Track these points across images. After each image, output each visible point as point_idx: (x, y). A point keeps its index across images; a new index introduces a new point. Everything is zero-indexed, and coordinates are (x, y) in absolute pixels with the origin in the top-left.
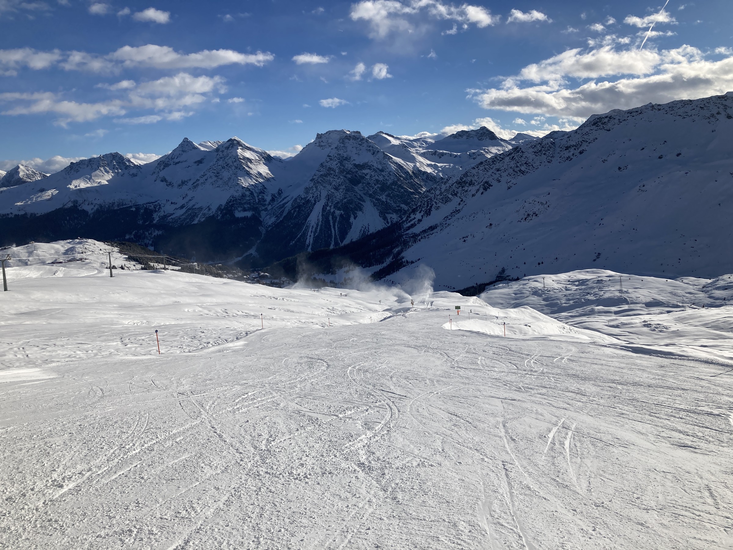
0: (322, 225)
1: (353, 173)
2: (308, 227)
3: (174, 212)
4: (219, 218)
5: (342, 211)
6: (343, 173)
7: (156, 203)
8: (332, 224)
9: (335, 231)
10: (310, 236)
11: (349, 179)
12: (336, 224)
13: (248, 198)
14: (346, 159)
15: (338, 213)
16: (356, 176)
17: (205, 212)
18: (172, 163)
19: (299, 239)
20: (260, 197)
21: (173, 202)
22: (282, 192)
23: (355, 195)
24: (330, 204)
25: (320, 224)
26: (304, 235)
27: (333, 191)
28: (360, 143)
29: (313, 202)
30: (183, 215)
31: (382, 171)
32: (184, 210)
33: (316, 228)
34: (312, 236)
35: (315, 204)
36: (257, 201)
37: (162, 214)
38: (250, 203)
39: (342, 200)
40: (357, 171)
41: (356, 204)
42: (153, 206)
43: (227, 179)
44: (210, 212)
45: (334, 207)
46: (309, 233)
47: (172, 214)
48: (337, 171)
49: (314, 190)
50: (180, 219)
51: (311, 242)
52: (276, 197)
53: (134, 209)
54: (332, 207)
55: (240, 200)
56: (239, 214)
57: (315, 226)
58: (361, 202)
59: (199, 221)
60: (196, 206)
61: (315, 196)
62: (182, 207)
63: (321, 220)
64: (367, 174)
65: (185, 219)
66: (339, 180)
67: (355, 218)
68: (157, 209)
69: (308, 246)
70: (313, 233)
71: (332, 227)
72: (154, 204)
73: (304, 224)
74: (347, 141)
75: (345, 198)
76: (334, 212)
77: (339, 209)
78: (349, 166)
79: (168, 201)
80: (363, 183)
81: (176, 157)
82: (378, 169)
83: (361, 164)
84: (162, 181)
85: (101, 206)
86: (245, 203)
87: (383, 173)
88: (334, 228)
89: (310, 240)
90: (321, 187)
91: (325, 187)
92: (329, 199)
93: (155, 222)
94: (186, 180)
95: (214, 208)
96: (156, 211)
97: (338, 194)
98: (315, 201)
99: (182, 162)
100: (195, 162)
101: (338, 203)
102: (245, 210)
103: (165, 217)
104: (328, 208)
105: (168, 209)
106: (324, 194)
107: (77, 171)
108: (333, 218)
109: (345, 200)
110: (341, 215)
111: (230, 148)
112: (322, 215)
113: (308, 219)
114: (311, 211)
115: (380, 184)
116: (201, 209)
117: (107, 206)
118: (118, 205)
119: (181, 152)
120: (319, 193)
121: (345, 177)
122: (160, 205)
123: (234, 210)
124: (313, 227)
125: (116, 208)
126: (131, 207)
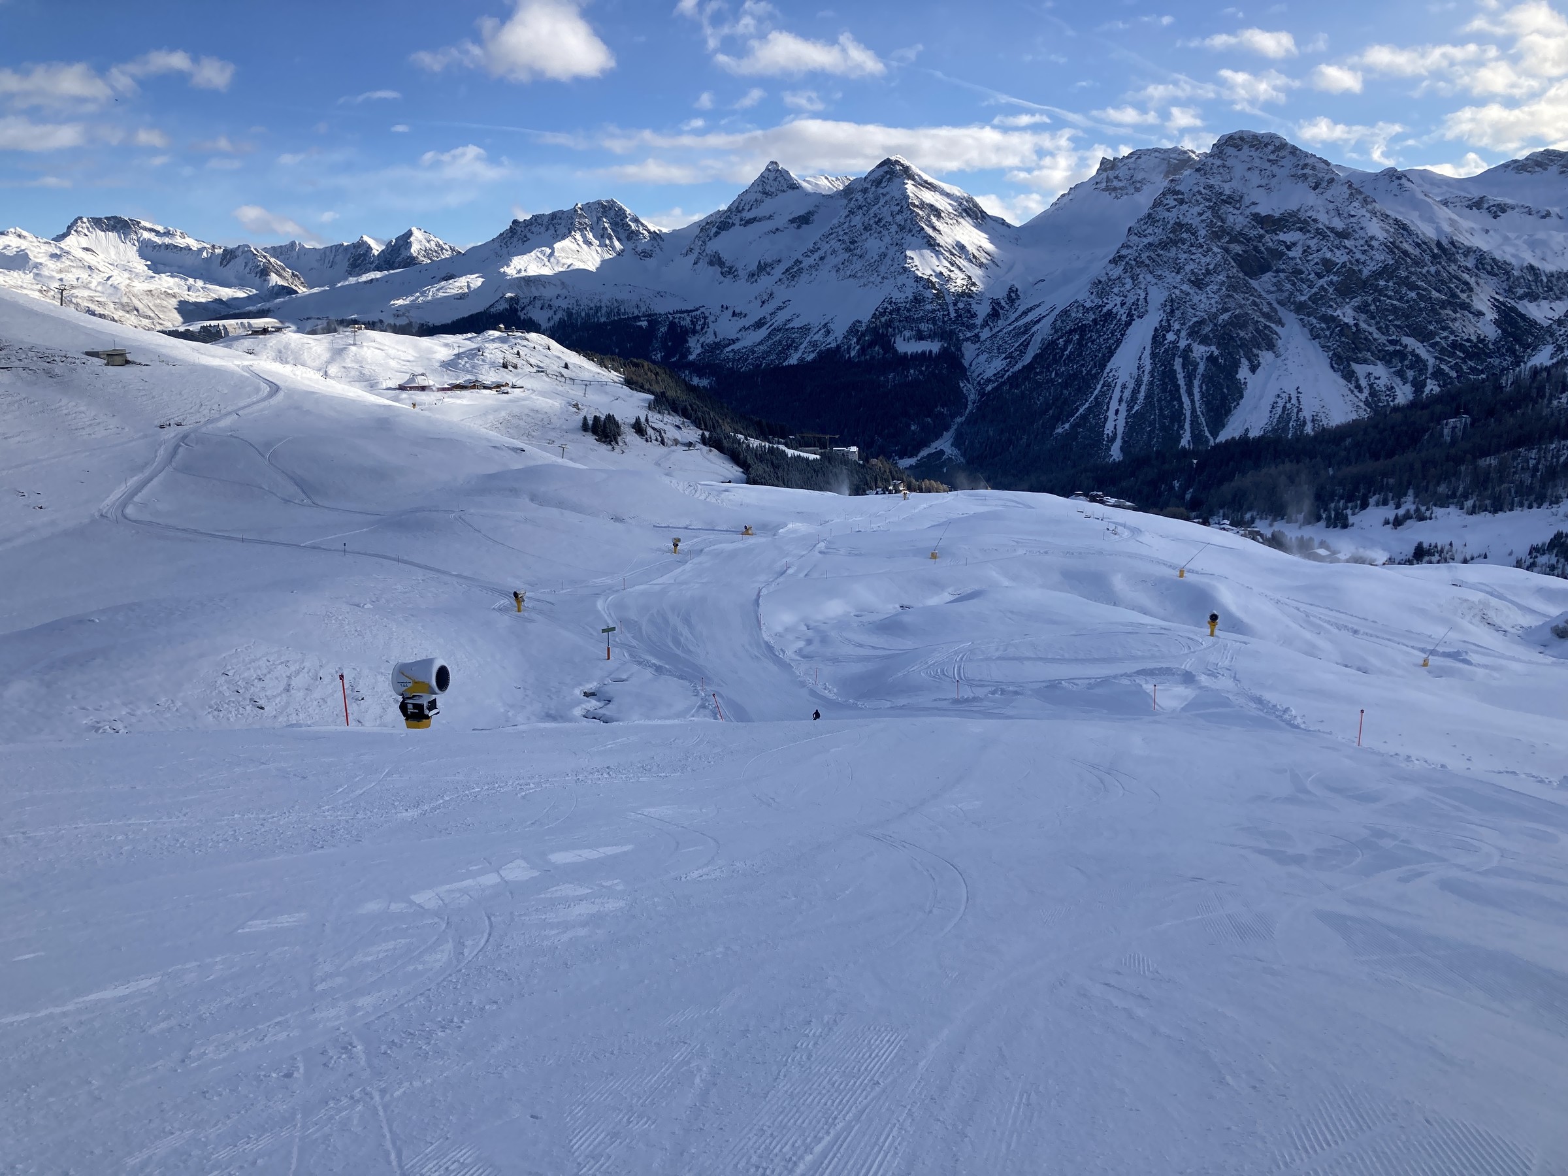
0: (1151, 383)
1: (1249, 240)
2: (1107, 385)
3: (739, 336)
4: (853, 354)
5: (1213, 348)
6: (1220, 238)
7: (698, 313)
8: (1181, 382)
9: (1192, 401)
10: (1117, 412)
11: (1237, 257)
12: (1196, 383)
13: (929, 307)
14: (1229, 200)
15: (1200, 351)
16: (1256, 249)
17: (816, 338)
18: (737, 222)
19: (1084, 417)
20: (961, 305)
21: (738, 311)
22: (1018, 297)
23: (1254, 303)
24: (1176, 326)
25: (1146, 378)
26: (1099, 408)
27: (1186, 287)
28: (1272, 157)
29: (1124, 318)
30: (761, 343)
31: (1343, 235)
32: (763, 332)
33: (1135, 392)
34: (1123, 414)
35: (1128, 324)
36: (953, 315)
37: (709, 339)
38: (934, 321)
39: (1215, 316)
40: (1262, 236)
41: (1257, 330)
42: (688, 319)
43: (876, 257)
44: (830, 339)
45: (1190, 335)
46: (1114, 405)
47: (734, 341)
48: (1202, 232)
49: (1128, 287)
50: (753, 352)
51: (1120, 430)
52: (1002, 308)
53: (644, 324)
54: (1183, 334)
55: (909, 310)
56: (906, 346)
57: (1131, 385)
58: (1273, 326)
59: (801, 359)
60: (796, 323)
61: (1131, 299)
62: (759, 324)
63: (1148, 368)
64: (1294, 244)
65: (767, 353)
66: (1208, 259)
67: (1253, 369)
68: (698, 328)
69: (1112, 439)
70: (1124, 405)
71: (1183, 391)
72: (693, 314)
73: (1096, 377)
74: (1231, 151)
75: (1226, 310)
76: (1189, 348)
77: (1205, 341)
78: (1236, 219)
79: (724, 308)
80: (1278, 271)
81: (747, 208)
82: (1332, 230)
83: (1277, 215)
84: (711, 263)
85: (569, 313)
86: (921, 319)
87: (1347, 243)
88: (1190, 394)
89: (1115, 422)
90: (1149, 277)
91: (1159, 277)
92: (1172, 311)
93: (691, 358)
94: (769, 261)
95: (839, 330)
96: (694, 332)
97: (1203, 297)
98: (1130, 315)
99: (760, 220)
100: (792, 221)
101: (1201, 323)
102: (920, 337)
103: (717, 346)
104: (1171, 337)
105: (725, 328)
106: (1158, 296)
107: (525, 239)
108: (1184, 366)
109: (1226, 316)
110: (1211, 359)
111: (883, 185)
112: (1153, 355)
113: (1109, 366)
114: (1118, 342)
115: (1336, 273)
116: (805, 330)
117: (583, 314)
118: (609, 314)
119: (759, 196)
120: (1143, 296)
121: (1227, 250)
122: (706, 318)
123: (894, 335)
124: (1124, 387)
125: (603, 320)
126: (637, 318)
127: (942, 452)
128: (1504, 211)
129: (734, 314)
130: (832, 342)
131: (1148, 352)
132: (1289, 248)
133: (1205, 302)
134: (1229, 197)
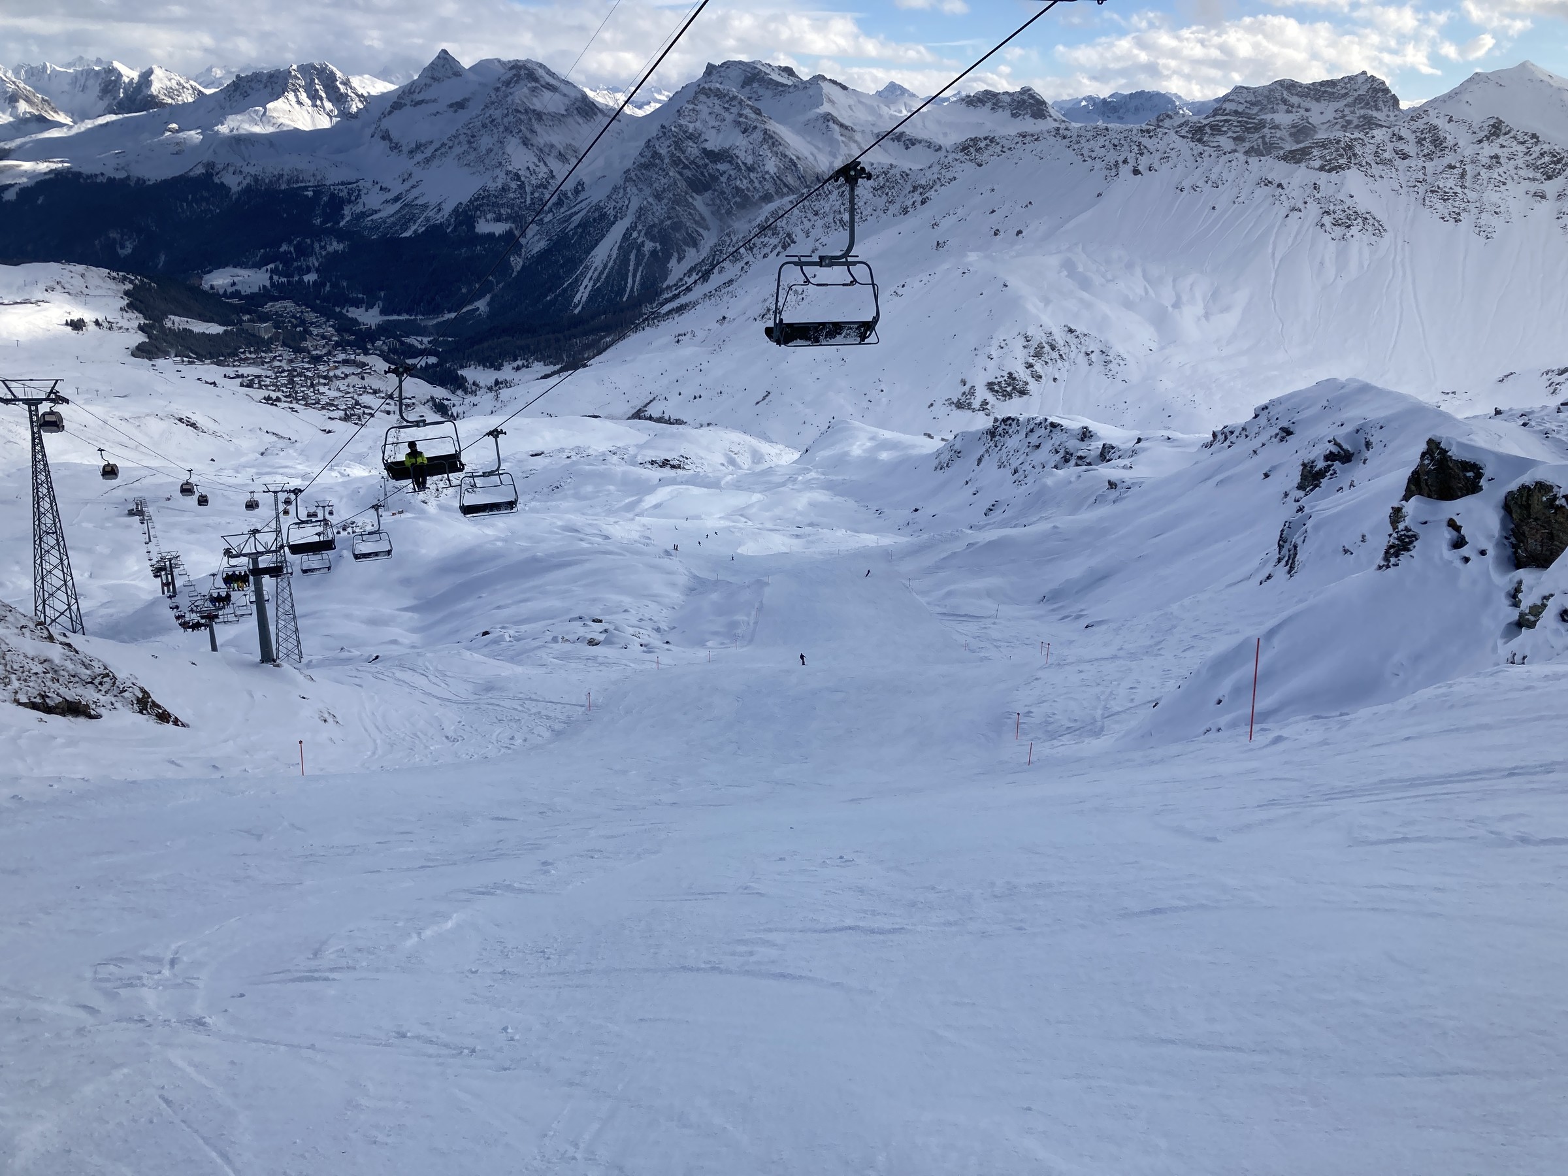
0: (612, 268)
1: (698, 167)
2: (587, 267)
3: (381, 207)
4: (448, 231)
5: (658, 244)
6: (677, 165)
7: (355, 185)
8: (631, 268)
9: (634, 282)
10: (586, 286)
11: (687, 179)
12: (641, 269)
13: (511, 195)
14: (691, 137)
15: (649, 246)
16: (702, 173)
17: (430, 214)
18: (408, 102)
19: (565, 290)
20: (536, 195)
21: (384, 186)
22: (583, 189)
23: (690, 214)
24: (640, 227)
25: (610, 265)
26: (576, 283)
27: (650, 200)
28: (727, 106)
29: (612, 219)
30: (393, 215)
31: (751, 169)
32: (398, 205)
33: (601, 273)
34: (589, 288)
35: (614, 223)
36: (528, 202)
37: (358, 209)
38: (512, 207)
39: (662, 222)
40: (706, 165)
41: (687, 233)
42: (346, 191)
43: (484, 152)
44: (440, 215)
45: (645, 234)
46: (586, 282)
47: (376, 212)
48: (667, 161)
49: (620, 195)
50: (385, 222)
51: (584, 299)
52: (567, 198)
53: (310, 194)
54: (642, 233)
55: (496, 197)
56: (484, 227)
57: (599, 269)
58: (701, 230)
59: (415, 232)
60: (419, 202)
61: (619, 205)
62: (396, 199)
63: (614, 256)
64: (725, 172)
65: (394, 224)
66: (666, 181)
67: (679, 261)
68: (353, 198)
69: (576, 306)
70: (592, 282)
71: (630, 274)
72: (350, 186)
73: (581, 262)
74: (702, 98)
75: (669, 218)
76: (643, 244)
77: (653, 239)
78: (693, 150)
79: (375, 183)
80: (715, 190)
81: (417, 91)
82: (745, 164)
83: (716, 150)
84: (383, 138)
85: (256, 179)
86: (503, 205)
87: (752, 175)
88: (634, 276)
89: (582, 294)
90: (634, 190)
91: (641, 190)
92: (640, 216)
93: (342, 224)
94: (423, 141)
95: (448, 208)
96: (349, 202)
97: (659, 208)
98: (616, 217)
99: (427, 102)
100: (451, 106)
101: (654, 226)
102: (498, 219)
103: (363, 215)
104: (635, 235)
105: (372, 200)
106: (634, 205)
107: (246, 95)
108: (637, 255)
109: (668, 222)
110: (654, 253)
111: (512, 85)
112: (620, 247)
113: (593, 253)
114: (603, 236)
115: (740, 197)
116: (425, 207)
117: (267, 181)
118: (289, 182)
119: (429, 81)
120: (627, 202)
121: (681, 174)
122: (359, 190)
123: (480, 217)
124: (596, 269)
125: (283, 187)
126: (306, 188)
127: (478, 309)
128: (913, 144)
129: (381, 189)
130: (440, 218)
131: (618, 244)
132: (721, 175)
133: (659, 210)
134: (691, 134)
